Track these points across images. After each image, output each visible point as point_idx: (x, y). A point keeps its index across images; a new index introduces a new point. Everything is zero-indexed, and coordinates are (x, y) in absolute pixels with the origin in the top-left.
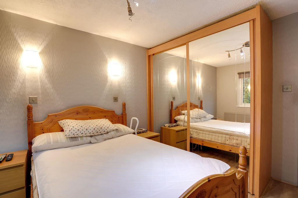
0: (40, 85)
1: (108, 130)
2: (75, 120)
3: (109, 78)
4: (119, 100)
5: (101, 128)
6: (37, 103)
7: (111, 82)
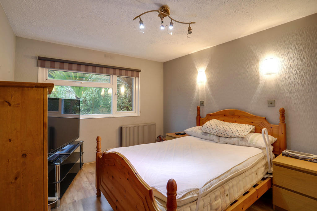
0: (205, 93)
1: (232, 135)
2: (222, 121)
3: (261, 79)
4: (277, 105)
5: (226, 131)
6: (203, 105)
7: (265, 83)
